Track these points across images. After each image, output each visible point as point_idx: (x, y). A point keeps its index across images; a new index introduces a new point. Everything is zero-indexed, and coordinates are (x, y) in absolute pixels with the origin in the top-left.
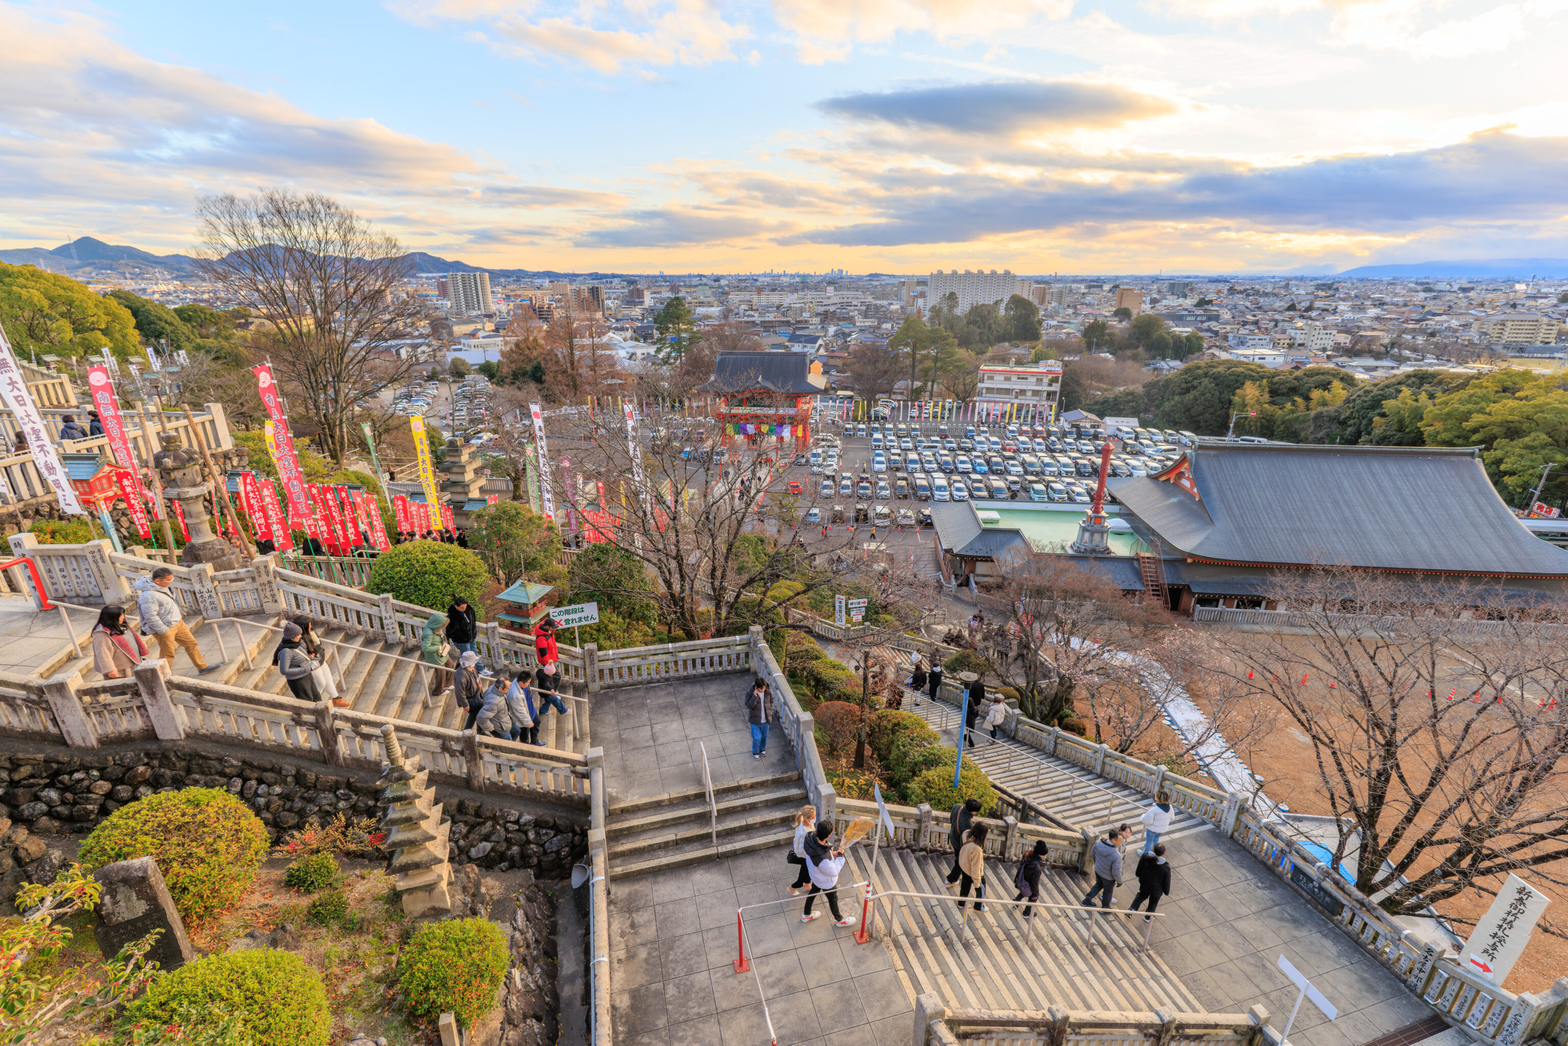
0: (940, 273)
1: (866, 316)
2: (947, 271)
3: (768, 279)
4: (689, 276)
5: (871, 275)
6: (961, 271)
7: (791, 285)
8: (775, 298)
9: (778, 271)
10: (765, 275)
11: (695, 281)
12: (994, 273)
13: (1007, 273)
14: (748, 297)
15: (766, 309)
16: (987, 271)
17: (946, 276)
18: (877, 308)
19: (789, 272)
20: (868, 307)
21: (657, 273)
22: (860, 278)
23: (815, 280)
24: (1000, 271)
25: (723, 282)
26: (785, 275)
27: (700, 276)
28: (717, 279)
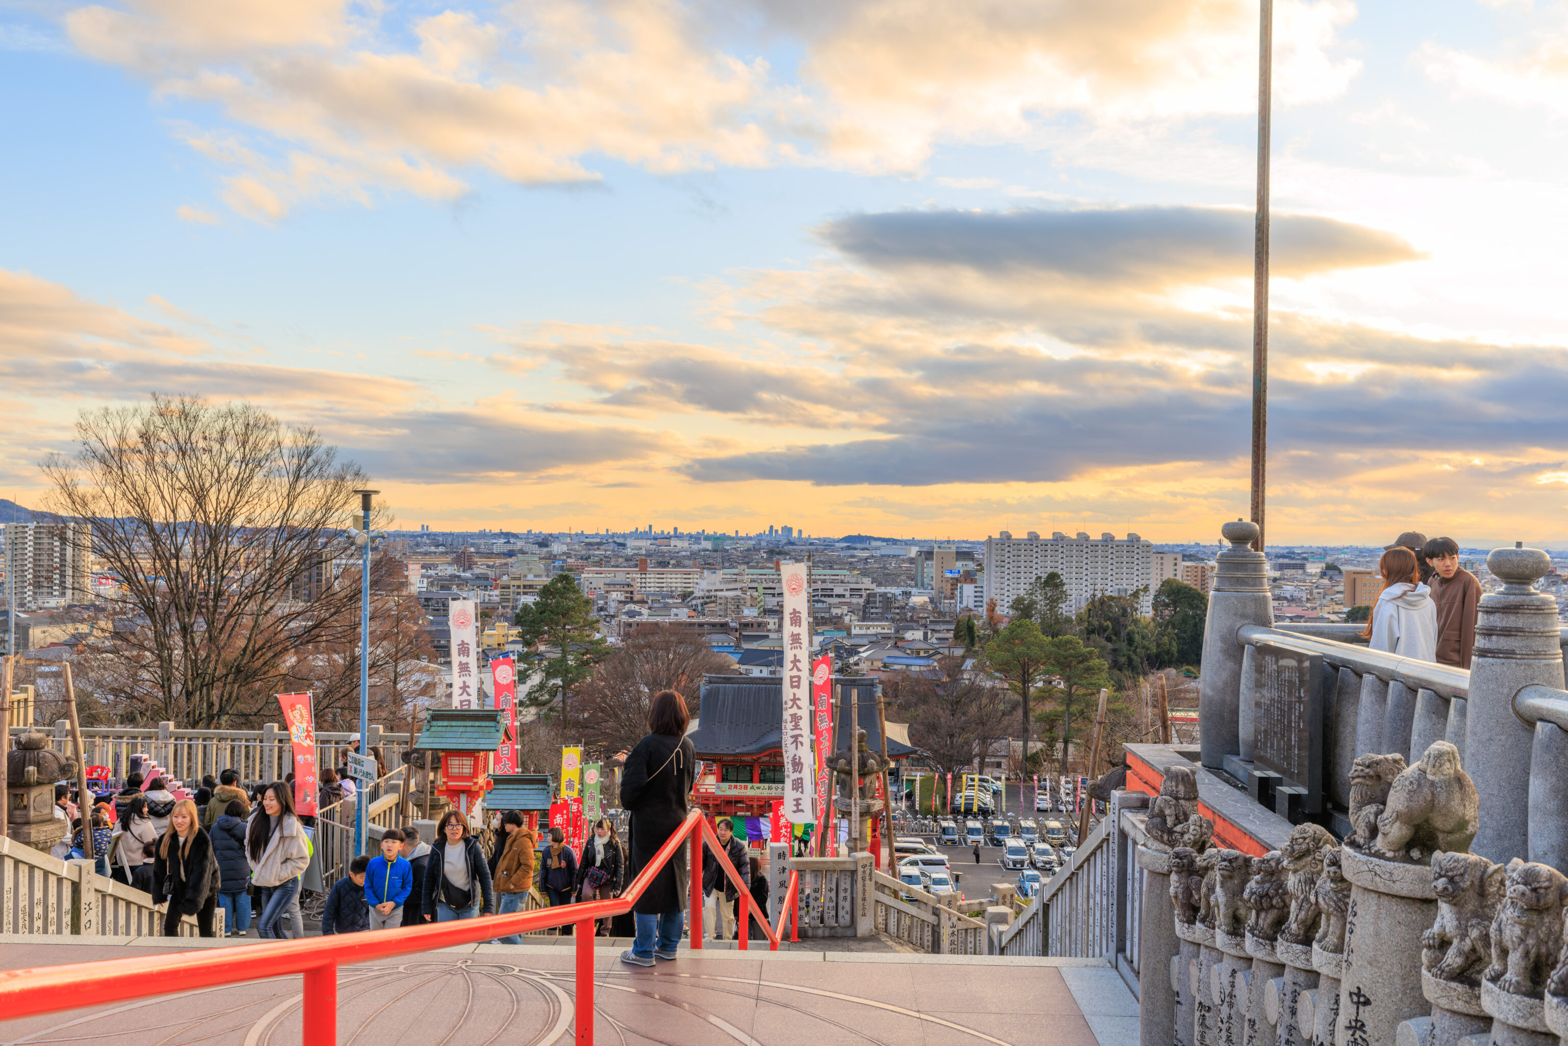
0: (1006, 537)
1: (865, 615)
2: (1019, 534)
3: (645, 544)
4: (483, 535)
5: (848, 539)
6: (1046, 535)
7: (693, 556)
8: (674, 580)
9: (663, 527)
10: (636, 535)
11: (500, 545)
12: (1108, 539)
13: (1133, 540)
14: (621, 577)
15: (661, 602)
16: (1095, 535)
17: (1018, 543)
18: (887, 601)
19: (684, 529)
20: (870, 598)
21: (416, 528)
22: (828, 544)
23: (743, 547)
24: (1121, 535)
25: (557, 548)
26: (678, 536)
27: (507, 535)
28: (544, 542)
